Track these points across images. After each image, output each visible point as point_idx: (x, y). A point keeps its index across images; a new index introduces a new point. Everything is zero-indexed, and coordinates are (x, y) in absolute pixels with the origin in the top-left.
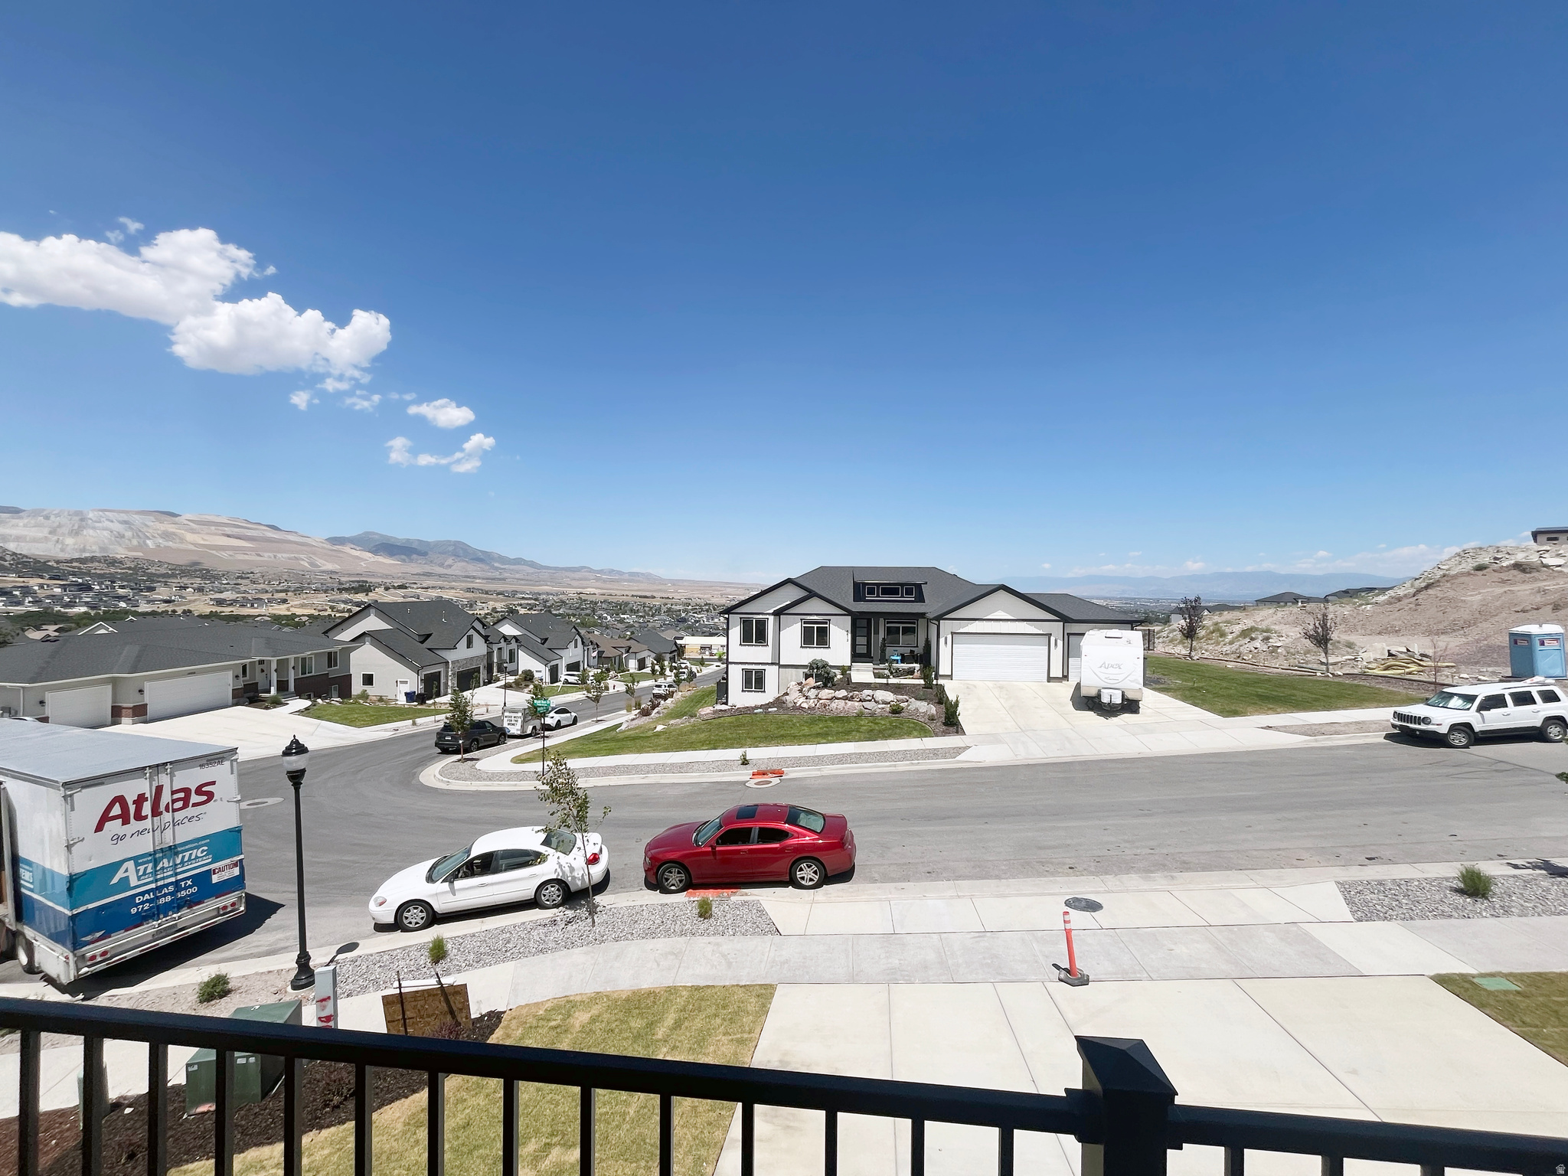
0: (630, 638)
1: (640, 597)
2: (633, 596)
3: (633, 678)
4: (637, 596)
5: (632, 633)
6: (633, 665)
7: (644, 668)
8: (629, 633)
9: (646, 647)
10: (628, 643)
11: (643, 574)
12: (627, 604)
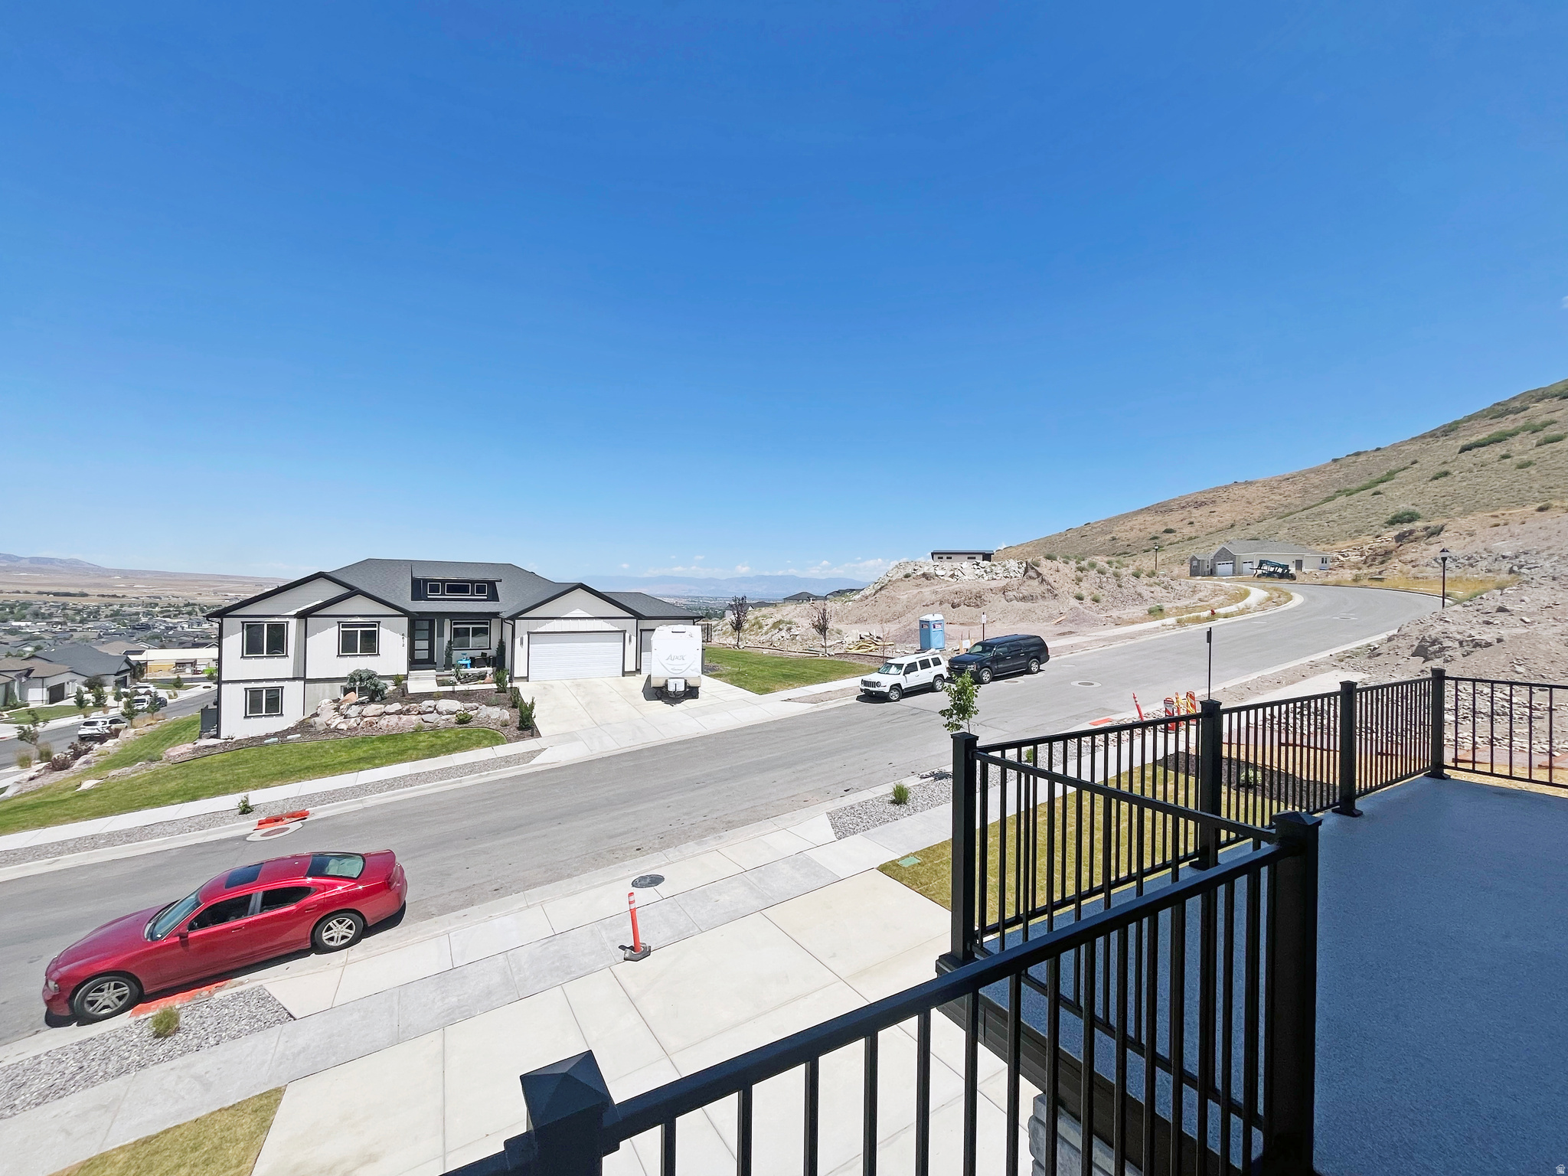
0: (33, 657)
1: (56, 594)
2: (40, 593)
3: (35, 717)
4: (48, 594)
5: (38, 648)
6: (37, 697)
7: (63, 699)
8: (29, 649)
9: (66, 668)
10: (28, 664)
11: (61, 561)
12: (25, 605)
